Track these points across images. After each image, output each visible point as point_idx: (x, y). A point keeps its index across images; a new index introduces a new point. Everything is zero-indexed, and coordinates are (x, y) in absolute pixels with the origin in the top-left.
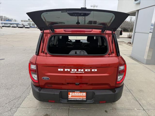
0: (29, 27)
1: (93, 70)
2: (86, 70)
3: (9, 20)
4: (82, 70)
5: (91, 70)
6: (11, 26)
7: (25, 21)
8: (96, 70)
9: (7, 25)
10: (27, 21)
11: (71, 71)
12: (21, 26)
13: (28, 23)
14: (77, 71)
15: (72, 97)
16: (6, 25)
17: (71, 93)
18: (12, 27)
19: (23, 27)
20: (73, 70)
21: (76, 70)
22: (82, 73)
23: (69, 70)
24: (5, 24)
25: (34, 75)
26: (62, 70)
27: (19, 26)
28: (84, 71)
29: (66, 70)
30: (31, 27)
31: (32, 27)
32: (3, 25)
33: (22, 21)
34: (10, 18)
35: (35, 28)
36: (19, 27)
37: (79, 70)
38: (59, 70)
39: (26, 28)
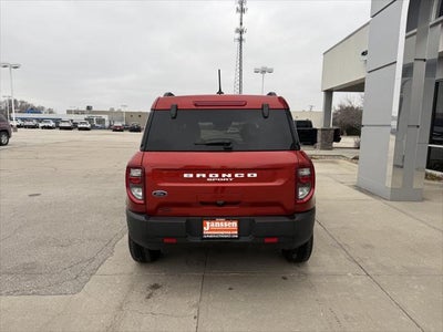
0: (89, 126)
1: (249, 175)
2: (236, 175)
3: (33, 110)
4: (230, 175)
5: (246, 175)
6: (41, 125)
7: (77, 112)
8: (255, 175)
9: (31, 123)
10: (83, 113)
11: (207, 176)
12: (67, 125)
13: (86, 116)
14: (220, 177)
15: (210, 230)
16: (27, 123)
17: (208, 223)
18: (43, 128)
19: (74, 126)
20: (211, 175)
21: (217, 175)
22: (229, 182)
23: (204, 176)
24: (23, 119)
25: (136, 190)
26: (191, 176)
27: (62, 125)
28: (233, 176)
29: (198, 176)
30: (93, 127)
31: (97, 128)
32: (20, 122)
33: (69, 112)
34: (36, 106)
35: (105, 129)
36: (62, 128)
37: (224, 175)
38: (185, 175)
39: (80, 129)
